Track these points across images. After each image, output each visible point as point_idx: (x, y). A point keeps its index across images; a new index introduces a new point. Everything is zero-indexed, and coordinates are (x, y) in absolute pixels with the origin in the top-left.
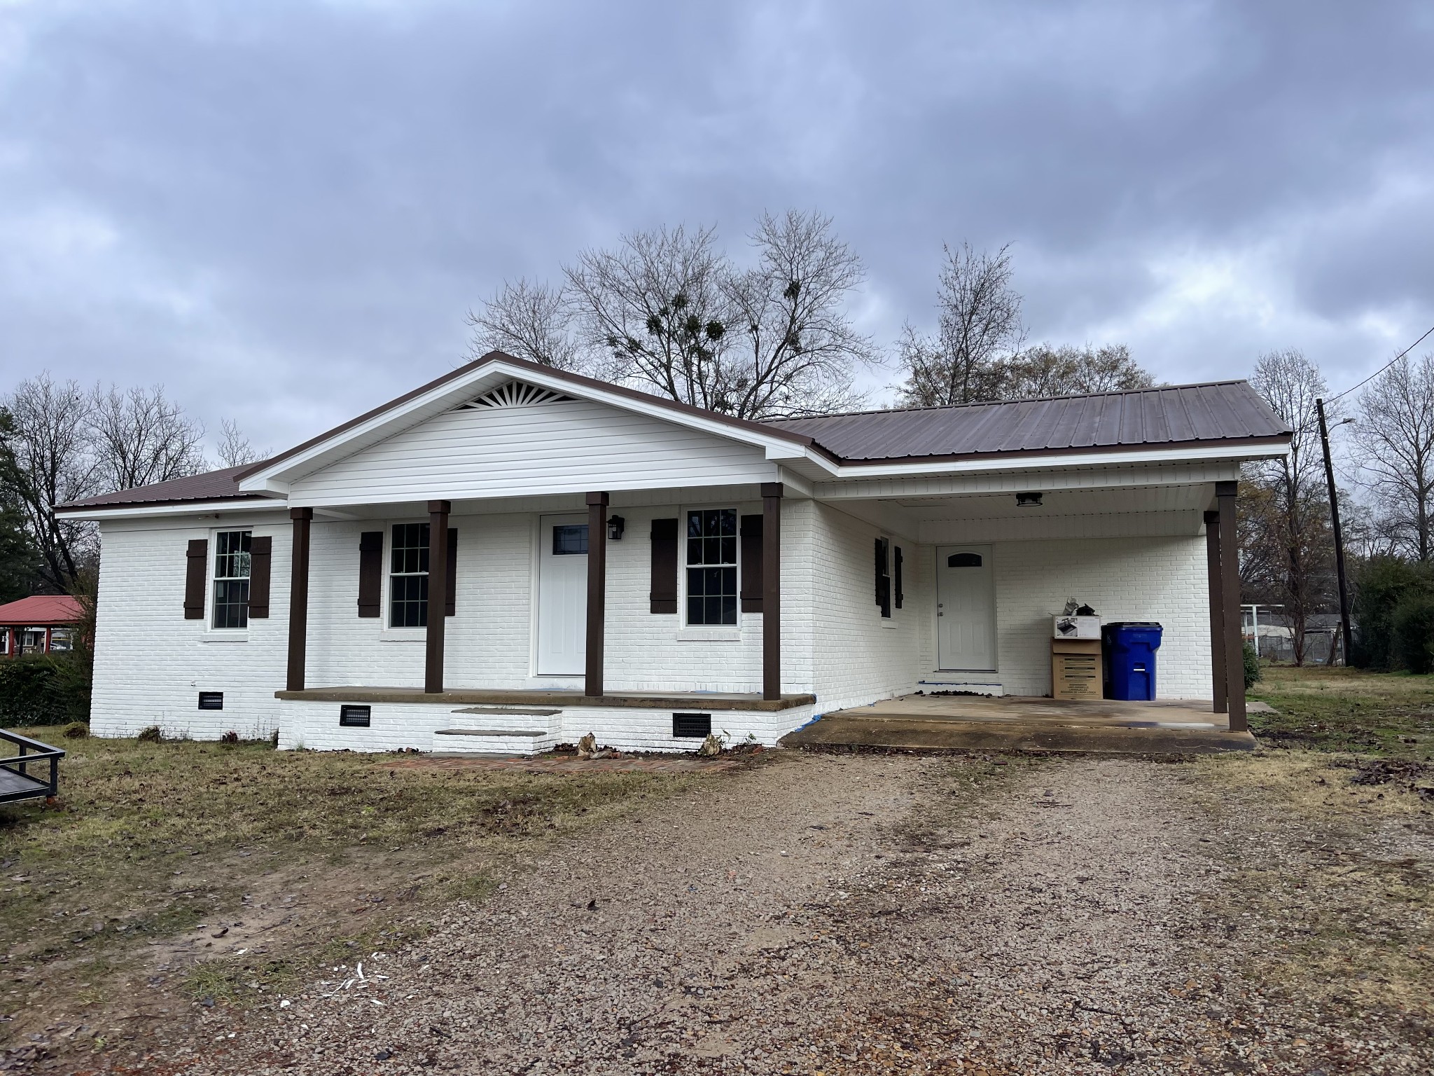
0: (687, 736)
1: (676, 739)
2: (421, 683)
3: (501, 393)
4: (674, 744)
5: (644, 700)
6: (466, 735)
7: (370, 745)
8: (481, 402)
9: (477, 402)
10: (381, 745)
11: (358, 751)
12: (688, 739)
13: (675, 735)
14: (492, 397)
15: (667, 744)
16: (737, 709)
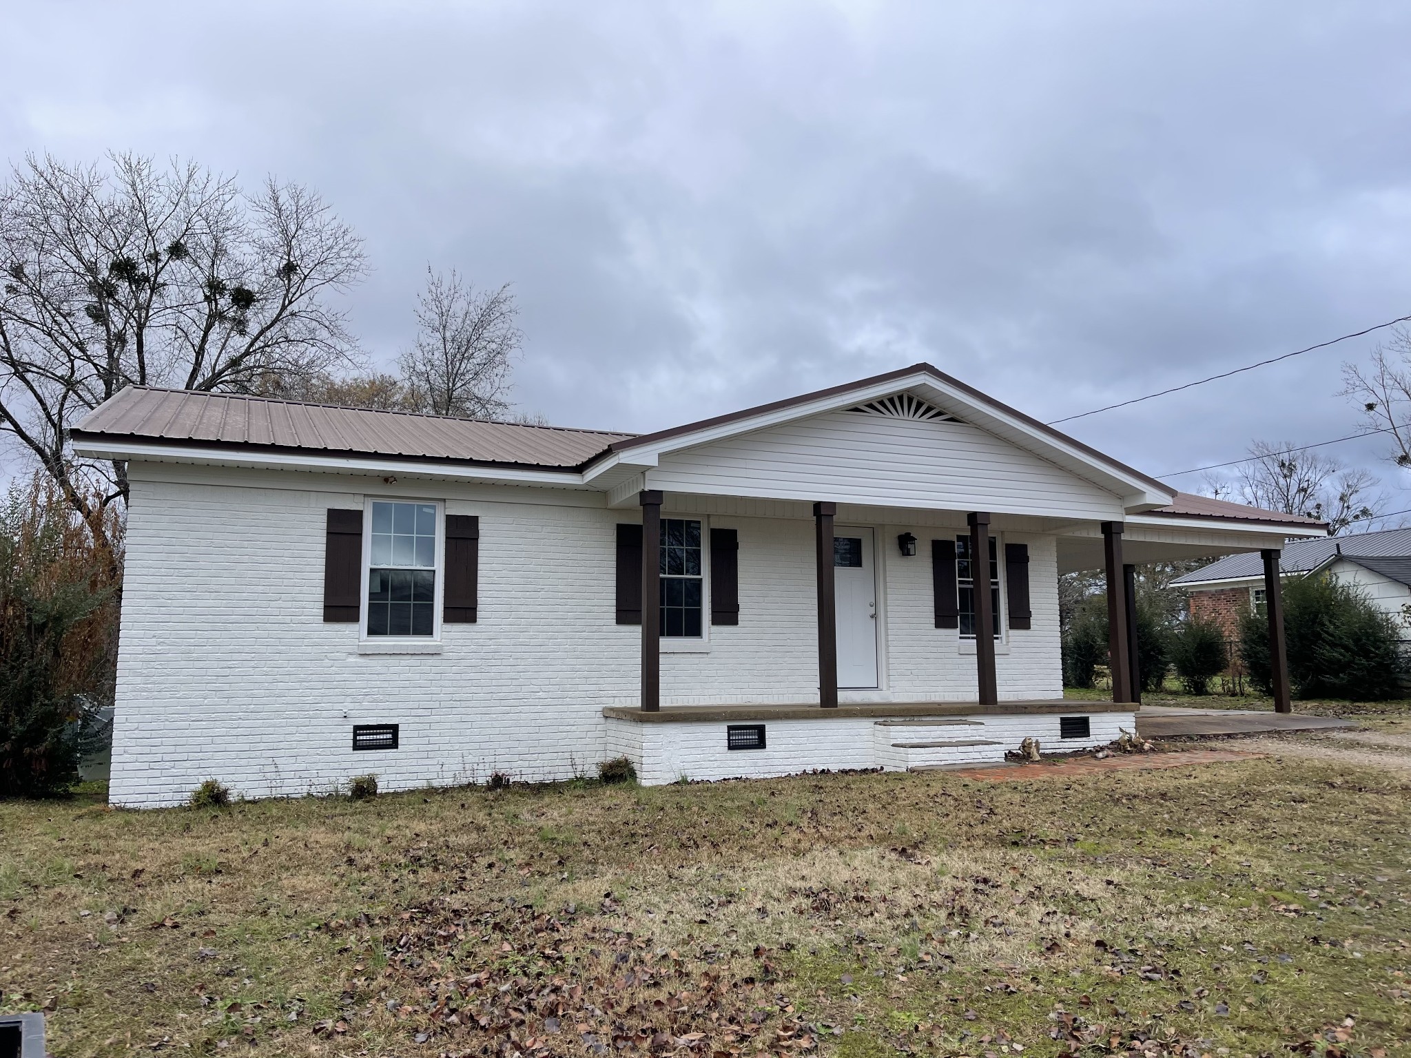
0: (1071, 737)
1: (1064, 740)
2: (816, 699)
3: (891, 400)
4: (1062, 745)
5: (1041, 707)
6: (941, 747)
7: (767, 769)
8: (871, 406)
9: (867, 406)
10: (780, 769)
11: (754, 777)
12: (1072, 740)
13: (1063, 737)
14: (882, 403)
15: (1057, 745)
16: (1111, 711)
